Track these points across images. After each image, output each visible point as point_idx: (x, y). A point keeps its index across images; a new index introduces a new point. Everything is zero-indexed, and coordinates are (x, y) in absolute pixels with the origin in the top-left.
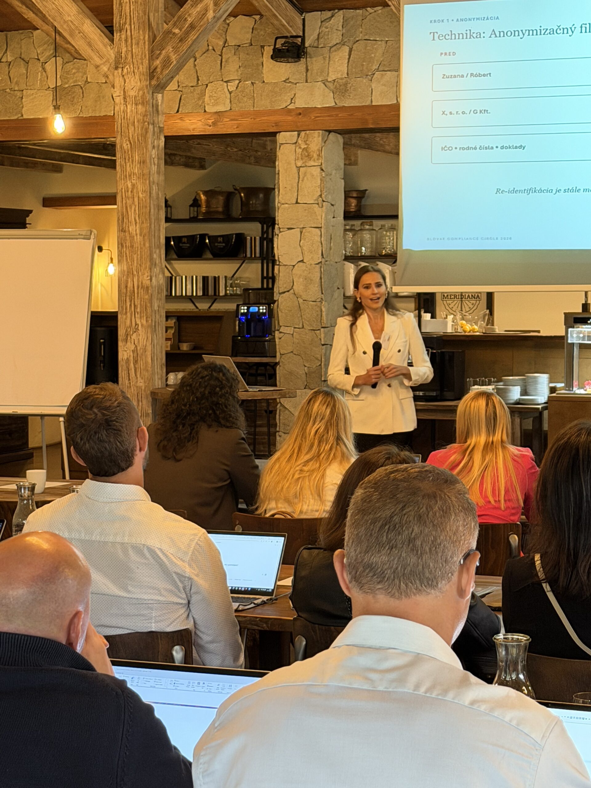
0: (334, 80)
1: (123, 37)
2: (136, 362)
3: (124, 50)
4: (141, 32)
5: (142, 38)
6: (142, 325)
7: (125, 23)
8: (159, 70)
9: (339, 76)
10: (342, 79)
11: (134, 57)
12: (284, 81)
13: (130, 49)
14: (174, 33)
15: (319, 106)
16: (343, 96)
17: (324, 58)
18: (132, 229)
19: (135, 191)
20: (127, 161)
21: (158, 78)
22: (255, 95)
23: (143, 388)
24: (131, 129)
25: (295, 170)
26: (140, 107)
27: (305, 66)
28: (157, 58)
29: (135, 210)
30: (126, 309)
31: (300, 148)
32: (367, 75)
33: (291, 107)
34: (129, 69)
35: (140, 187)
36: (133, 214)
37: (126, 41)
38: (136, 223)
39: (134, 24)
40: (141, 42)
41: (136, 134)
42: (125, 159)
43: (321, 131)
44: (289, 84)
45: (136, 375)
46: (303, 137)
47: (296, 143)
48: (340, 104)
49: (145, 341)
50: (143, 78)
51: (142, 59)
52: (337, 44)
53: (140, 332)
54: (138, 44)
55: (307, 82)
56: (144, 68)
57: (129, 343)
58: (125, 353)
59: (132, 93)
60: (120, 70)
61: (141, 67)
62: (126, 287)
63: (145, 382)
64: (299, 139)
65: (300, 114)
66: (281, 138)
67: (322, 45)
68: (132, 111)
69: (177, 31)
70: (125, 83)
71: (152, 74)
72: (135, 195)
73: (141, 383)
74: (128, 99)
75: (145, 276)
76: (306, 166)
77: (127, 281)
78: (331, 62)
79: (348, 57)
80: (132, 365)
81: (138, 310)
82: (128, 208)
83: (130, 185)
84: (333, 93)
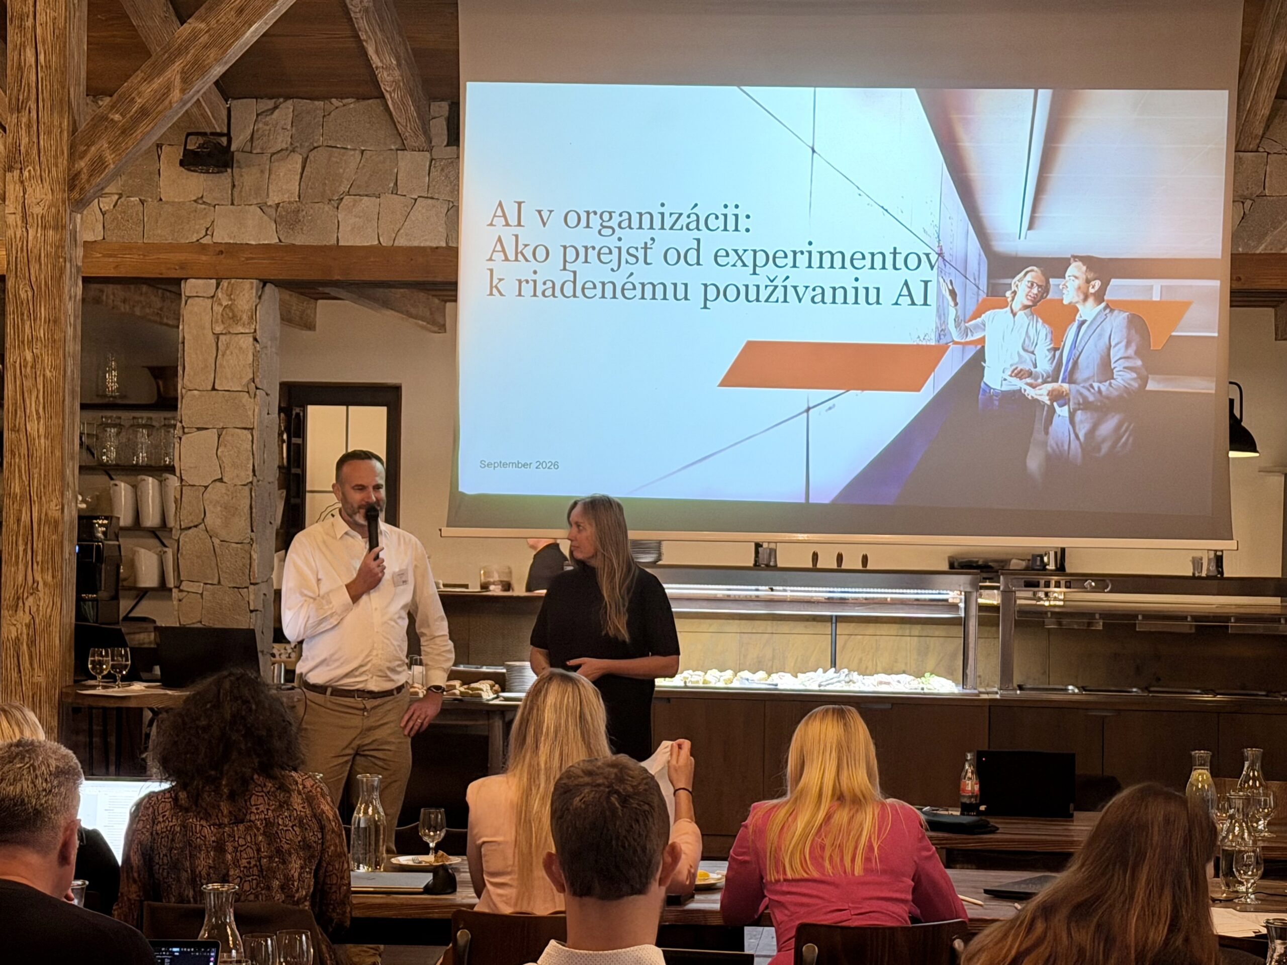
0: (278, 205)
1: (24, 120)
2: (32, 643)
3: (25, 141)
4: (55, 115)
5: (56, 123)
6: (45, 584)
7: (28, 98)
8: (84, 177)
9: (286, 198)
10: (290, 203)
11: (42, 154)
12: (195, 201)
13: (35, 140)
14: (112, 120)
15: (253, 243)
16: (293, 229)
17: (262, 172)
18: (32, 427)
19: (38, 366)
20: (25, 317)
21: (81, 189)
22: (146, 219)
23: (44, 685)
24: (34, 268)
25: (211, 339)
26: (51, 232)
27: (230, 180)
28: (81, 158)
29: (37, 397)
30: (17, 557)
31: (221, 305)
32: (330, 200)
33: (206, 241)
34: (32, 172)
35: (47, 360)
36: (33, 405)
37: (29, 126)
38: (39, 418)
39: (43, 100)
40: (56, 131)
41: (43, 276)
42: (22, 314)
43: (255, 281)
44: (203, 206)
45: (31, 664)
46: (225, 288)
47: (213, 297)
48: (286, 241)
49: (49, 610)
50: (56, 187)
51: (56, 157)
52: (282, 150)
53: (41, 595)
54: (50, 133)
55: (232, 204)
56: (59, 171)
57: (20, 613)
58: (13, 629)
59: (37, 210)
60: (16, 173)
61: (54, 169)
62: (19, 520)
63: (47, 676)
64: (219, 290)
65: (221, 252)
66: (190, 287)
67: (259, 151)
68: (36, 237)
69: (117, 117)
70: (24, 193)
71: (72, 181)
72: (38, 373)
73: (40, 678)
74: (30, 220)
75: (53, 504)
76: (230, 333)
77: (20, 511)
78: (273, 176)
79: (300, 171)
80: (25, 647)
81: (39, 558)
82: (26, 395)
83: (29, 357)
84: (275, 222)
